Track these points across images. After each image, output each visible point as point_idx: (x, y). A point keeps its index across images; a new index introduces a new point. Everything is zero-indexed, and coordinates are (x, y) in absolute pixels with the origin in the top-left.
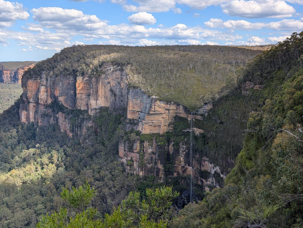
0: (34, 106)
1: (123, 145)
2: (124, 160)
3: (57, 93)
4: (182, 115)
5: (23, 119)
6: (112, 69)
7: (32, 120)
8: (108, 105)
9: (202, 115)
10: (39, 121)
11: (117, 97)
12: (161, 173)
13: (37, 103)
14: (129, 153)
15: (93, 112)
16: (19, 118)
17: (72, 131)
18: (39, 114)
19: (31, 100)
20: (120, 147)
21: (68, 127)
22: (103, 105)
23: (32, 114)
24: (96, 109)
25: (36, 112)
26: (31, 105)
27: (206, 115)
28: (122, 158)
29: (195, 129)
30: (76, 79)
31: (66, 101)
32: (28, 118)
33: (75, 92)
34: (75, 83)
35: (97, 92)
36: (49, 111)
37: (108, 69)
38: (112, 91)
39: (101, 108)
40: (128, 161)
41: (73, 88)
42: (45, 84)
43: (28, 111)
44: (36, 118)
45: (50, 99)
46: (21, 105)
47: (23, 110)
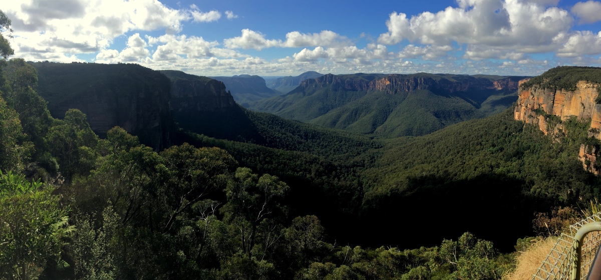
1: (584, 148)
2: (583, 160)
3: (541, 102)
5: (516, 117)
6: (585, 86)
7: (522, 119)
8: (577, 115)
11: (586, 109)
13: (526, 107)
14: (588, 155)
15: (565, 118)
16: (514, 116)
17: (548, 130)
18: (527, 115)
19: (523, 105)
20: (581, 149)
21: (545, 127)
22: (573, 114)
23: (522, 114)
24: (567, 116)
25: (525, 114)
26: (523, 108)
28: (581, 157)
30: (555, 92)
31: (546, 108)
32: (519, 117)
33: (553, 102)
34: (554, 95)
35: (570, 103)
36: (533, 114)
37: (582, 85)
38: (583, 104)
39: (571, 116)
40: (586, 160)
41: (552, 99)
42: (533, 94)
43: (520, 112)
44: (524, 118)
45: (536, 105)
46: (516, 107)
47: (517, 111)
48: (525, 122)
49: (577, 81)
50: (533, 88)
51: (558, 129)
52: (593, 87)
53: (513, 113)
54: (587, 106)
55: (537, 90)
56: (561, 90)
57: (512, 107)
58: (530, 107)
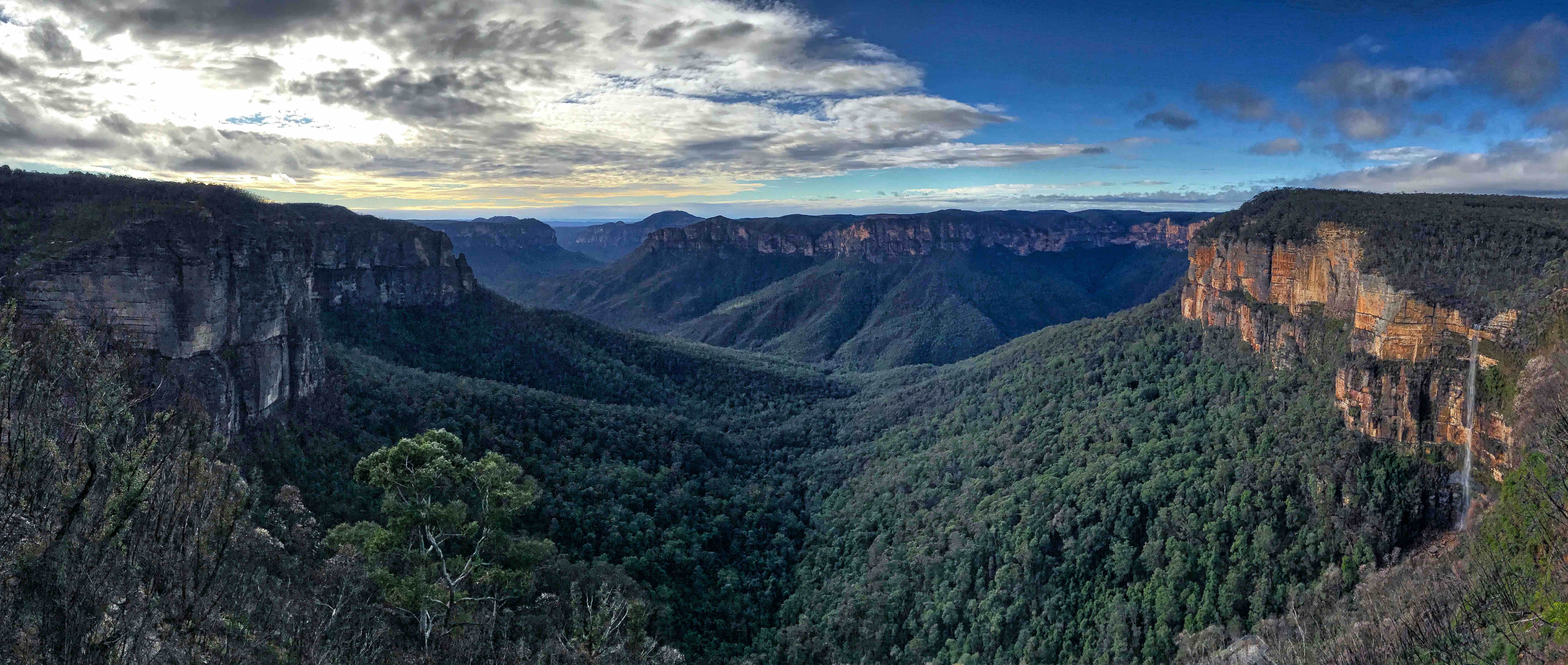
0: (1204, 291)
1: (1344, 376)
2: (1345, 405)
3: (1241, 273)
4: (1457, 329)
5: (1187, 313)
6: (1335, 235)
7: (1199, 315)
8: (1324, 300)
9: (1495, 332)
10: (1210, 318)
11: (1341, 286)
12: (1410, 435)
13: (1209, 286)
14: (1353, 392)
15: (1298, 310)
16: (1180, 309)
17: (1261, 340)
18: (1210, 306)
19: (1200, 281)
20: (1338, 379)
21: (1254, 332)
22: (1315, 300)
23: (1200, 305)
24: (1302, 305)
25: (1206, 301)
26: (1201, 289)
27: (1504, 330)
28: (1339, 400)
29: (1481, 357)
30: (1272, 248)
31: (1254, 288)
32: (1193, 310)
33: (1270, 273)
34: (1270, 256)
35: (1308, 274)
36: (1226, 301)
37: (1328, 233)
38: (1333, 275)
39: (1312, 305)
40: (1351, 407)
41: (1267, 265)
42: (1223, 254)
43: (1195, 298)
44: (1205, 313)
45: (1229, 280)
46: (1185, 288)
47: (1187, 296)
48: (1207, 322)
49: (1316, 222)
50: (1221, 239)
51: (1286, 336)
52: (1352, 236)
53: (1179, 301)
54: (1342, 279)
55: (1230, 245)
56: (1284, 243)
57: (1176, 287)
58: (1216, 285)
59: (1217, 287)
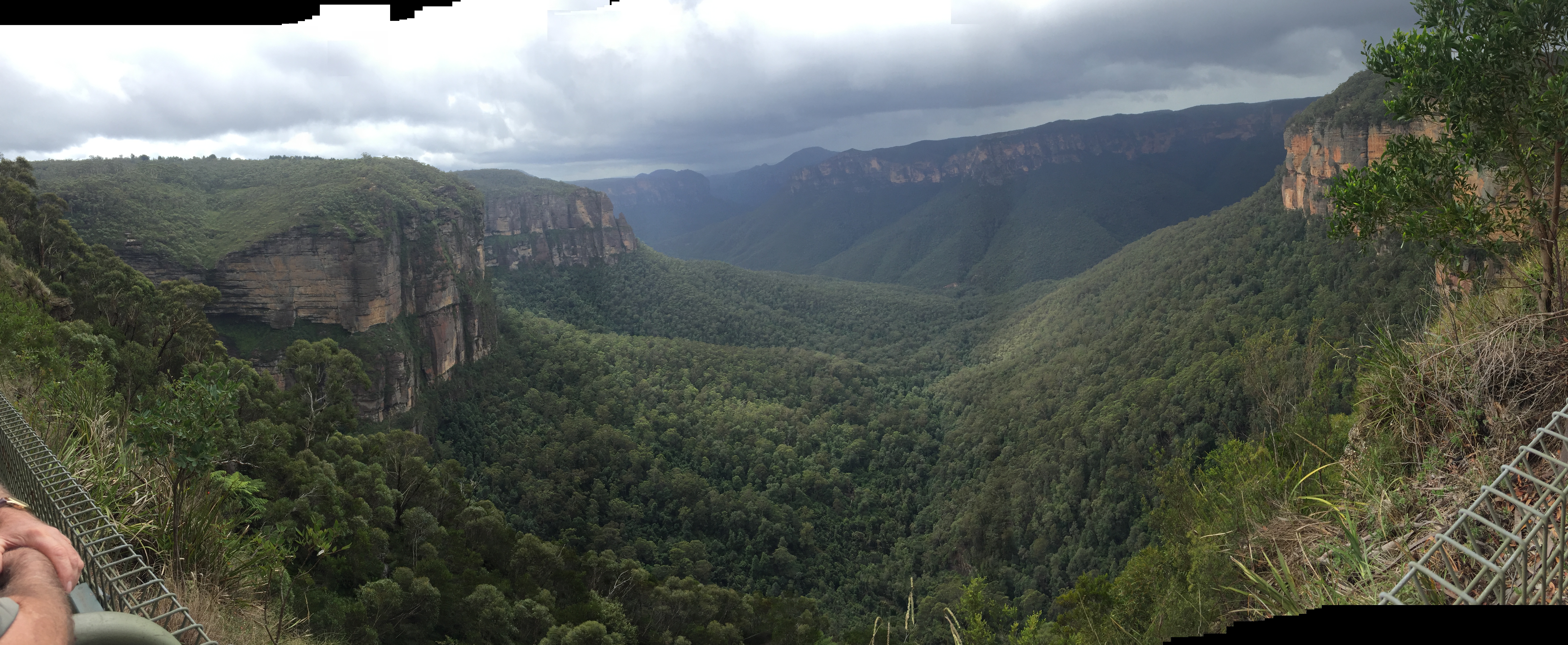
0: (1303, 180)
3: (1338, 159)
5: (1289, 203)
7: (1301, 204)
10: (1311, 207)
13: (1308, 174)
16: (1282, 200)
18: (1311, 194)
19: (1299, 170)
23: (1300, 194)
25: (1307, 191)
26: (1300, 178)
30: (1368, 131)
32: (1294, 201)
33: (1366, 156)
34: (1366, 139)
40: (1452, 292)
41: (1363, 148)
42: (1319, 140)
43: (1294, 187)
44: (1305, 202)
45: (1328, 167)
46: (1284, 178)
47: (1287, 187)
48: (1308, 211)
50: (1317, 126)
53: (1280, 192)
55: (1326, 130)
56: (1379, 125)
57: (1276, 178)
58: (1314, 173)
59: (1316, 175)
